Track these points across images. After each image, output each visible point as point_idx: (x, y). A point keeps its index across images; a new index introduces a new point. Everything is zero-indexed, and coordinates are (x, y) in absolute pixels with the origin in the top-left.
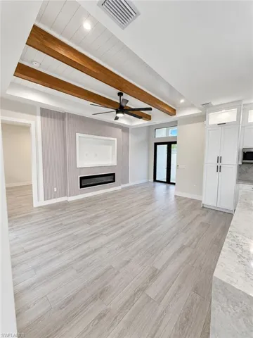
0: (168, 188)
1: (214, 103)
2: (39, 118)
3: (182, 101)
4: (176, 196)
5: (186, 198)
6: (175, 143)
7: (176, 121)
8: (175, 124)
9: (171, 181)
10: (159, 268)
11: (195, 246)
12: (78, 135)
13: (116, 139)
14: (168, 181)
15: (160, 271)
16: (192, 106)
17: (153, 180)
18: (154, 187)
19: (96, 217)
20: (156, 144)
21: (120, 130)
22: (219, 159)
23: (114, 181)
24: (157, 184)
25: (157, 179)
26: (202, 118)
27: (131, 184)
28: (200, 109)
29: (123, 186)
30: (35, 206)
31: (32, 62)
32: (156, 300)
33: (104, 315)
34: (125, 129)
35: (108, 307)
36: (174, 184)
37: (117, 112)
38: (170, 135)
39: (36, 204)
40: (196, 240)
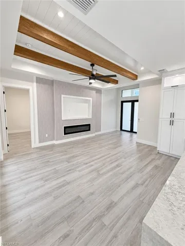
0: (131, 136)
1: (169, 69)
2: (35, 84)
3: (142, 68)
4: (137, 143)
5: (145, 145)
6: (137, 101)
7: (139, 84)
8: (137, 86)
9: (134, 131)
10: (115, 201)
11: (147, 185)
12: (63, 96)
13: (91, 99)
14: (132, 131)
15: (115, 203)
16: (150, 72)
17: (119, 129)
18: (121, 134)
19: (73, 157)
20: (122, 102)
21: (94, 92)
22: (172, 115)
23: (90, 130)
24: (123, 132)
25: (123, 129)
26: (158, 81)
27: (102, 132)
28: (157, 75)
29: (97, 133)
30: (33, 147)
31: (26, 44)
32: (109, 227)
33: (68, 235)
34: (98, 91)
35: (72, 228)
36: (136, 133)
37: (90, 79)
38: (134, 95)
39: (33, 146)
40: (149, 179)
